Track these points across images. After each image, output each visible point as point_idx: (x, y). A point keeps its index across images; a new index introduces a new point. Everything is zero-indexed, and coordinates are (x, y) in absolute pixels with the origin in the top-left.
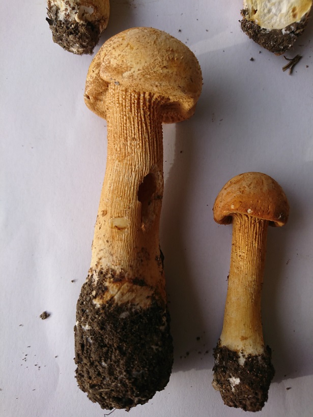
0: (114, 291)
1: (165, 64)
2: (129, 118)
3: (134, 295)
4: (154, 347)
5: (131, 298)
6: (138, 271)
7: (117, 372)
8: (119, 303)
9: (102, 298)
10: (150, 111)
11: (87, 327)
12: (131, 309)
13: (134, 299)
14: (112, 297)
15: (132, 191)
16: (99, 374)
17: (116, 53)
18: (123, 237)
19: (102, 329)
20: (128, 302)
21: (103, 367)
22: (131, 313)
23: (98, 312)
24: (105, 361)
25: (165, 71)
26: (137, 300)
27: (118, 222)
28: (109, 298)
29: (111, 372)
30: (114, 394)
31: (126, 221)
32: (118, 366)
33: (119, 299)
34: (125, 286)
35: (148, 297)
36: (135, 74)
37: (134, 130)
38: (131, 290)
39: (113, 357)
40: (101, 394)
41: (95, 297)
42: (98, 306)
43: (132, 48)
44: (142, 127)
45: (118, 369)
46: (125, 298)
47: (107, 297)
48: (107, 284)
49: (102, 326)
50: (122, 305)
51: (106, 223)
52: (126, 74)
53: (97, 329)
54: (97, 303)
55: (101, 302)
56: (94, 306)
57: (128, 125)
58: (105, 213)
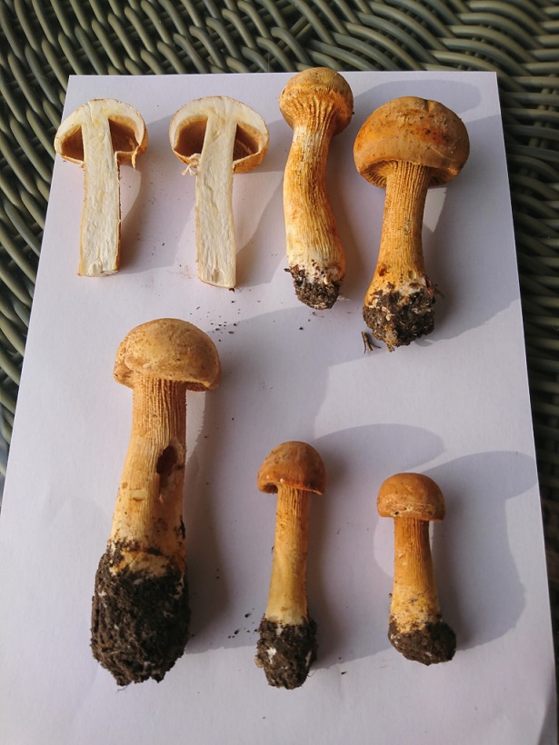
0: (129, 560)
1: (178, 356)
2: (151, 398)
3: (148, 564)
4: (165, 613)
5: (145, 566)
6: (153, 541)
7: (127, 635)
8: (134, 571)
9: (118, 566)
10: (171, 390)
11: (103, 594)
12: (145, 577)
13: (148, 568)
14: (127, 566)
15: (151, 463)
16: (111, 637)
17: (138, 347)
18: (141, 508)
19: (116, 594)
20: (142, 570)
21: (116, 631)
22: (145, 580)
23: (113, 579)
24: (117, 624)
25: (179, 363)
26: (152, 569)
27: (137, 494)
28: (124, 566)
29: (122, 634)
30: (124, 657)
31: (144, 493)
32: (129, 629)
33: (134, 567)
34: (141, 555)
35: (163, 566)
36: (153, 366)
37: (155, 407)
38: (146, 559)
39: (125, 621)
40: (112, 657)
41: (111, 565)
42: (114, 574)
43: (150, 345)
44: (162, 405)
45: (129, 632)
46: (140, 566)
47: (123, 565)
48: (123, 553)
49: (116, 591)
50: (136, 572)
51: (126, 495)
52: (145, 366)
53: (111, 594)
54: (113, 571)
55: (117, 570)
56: (110, 574)
57: (150, 403)
58: (125, 486)
